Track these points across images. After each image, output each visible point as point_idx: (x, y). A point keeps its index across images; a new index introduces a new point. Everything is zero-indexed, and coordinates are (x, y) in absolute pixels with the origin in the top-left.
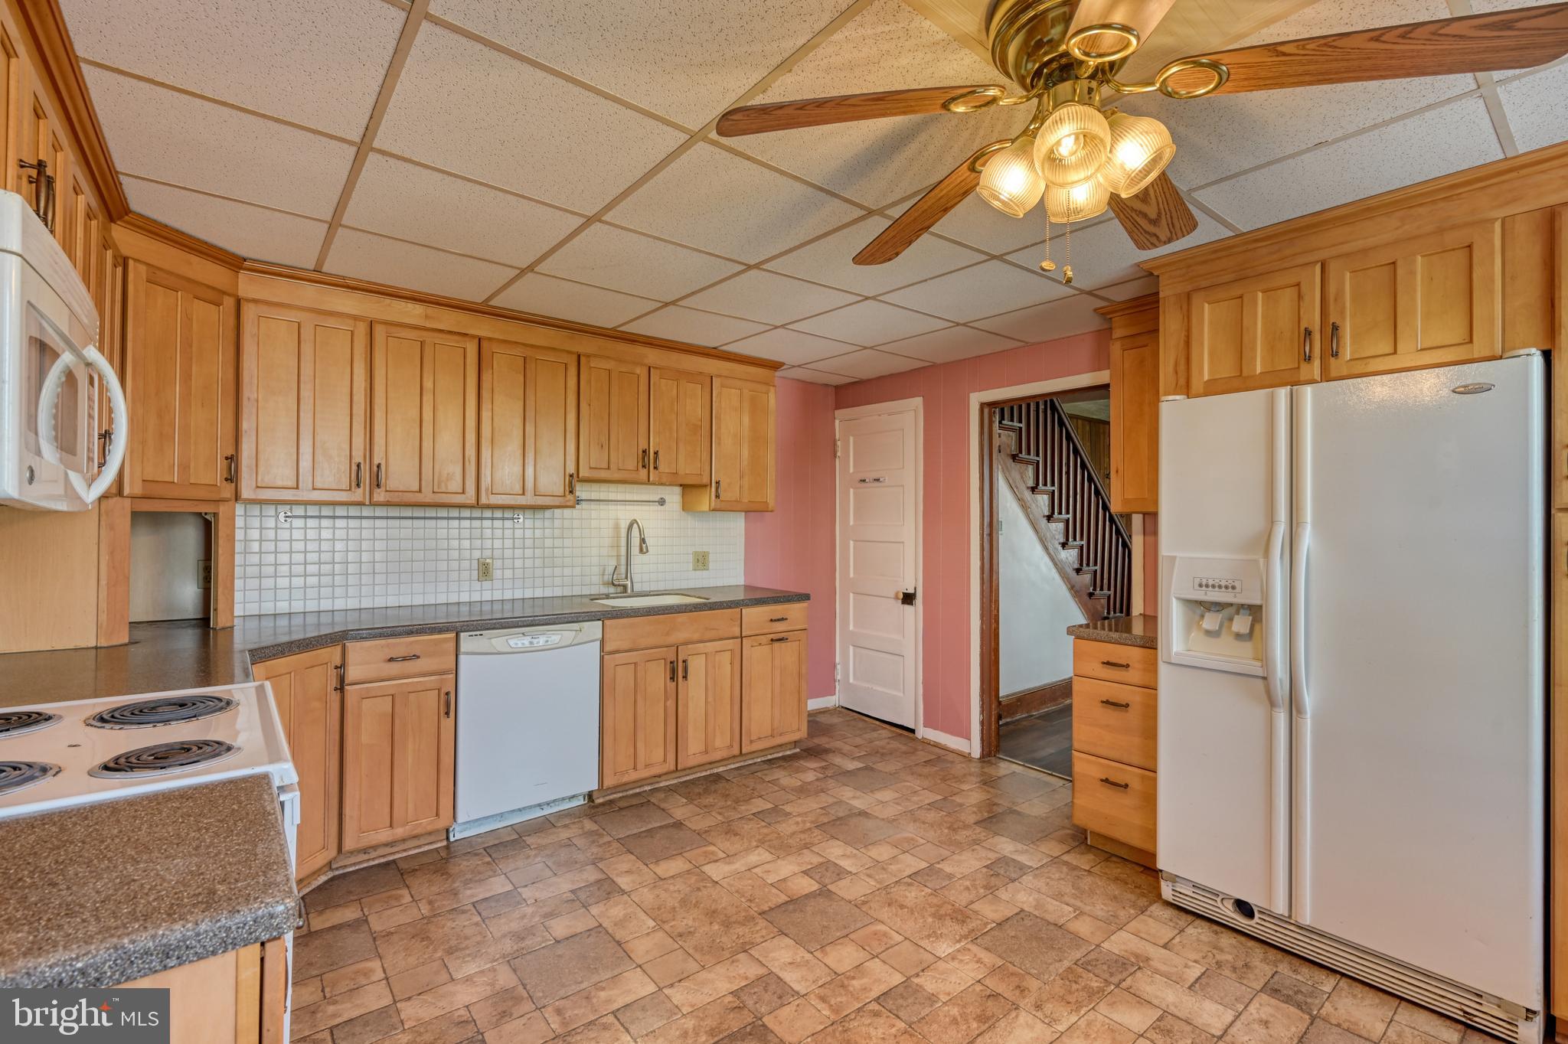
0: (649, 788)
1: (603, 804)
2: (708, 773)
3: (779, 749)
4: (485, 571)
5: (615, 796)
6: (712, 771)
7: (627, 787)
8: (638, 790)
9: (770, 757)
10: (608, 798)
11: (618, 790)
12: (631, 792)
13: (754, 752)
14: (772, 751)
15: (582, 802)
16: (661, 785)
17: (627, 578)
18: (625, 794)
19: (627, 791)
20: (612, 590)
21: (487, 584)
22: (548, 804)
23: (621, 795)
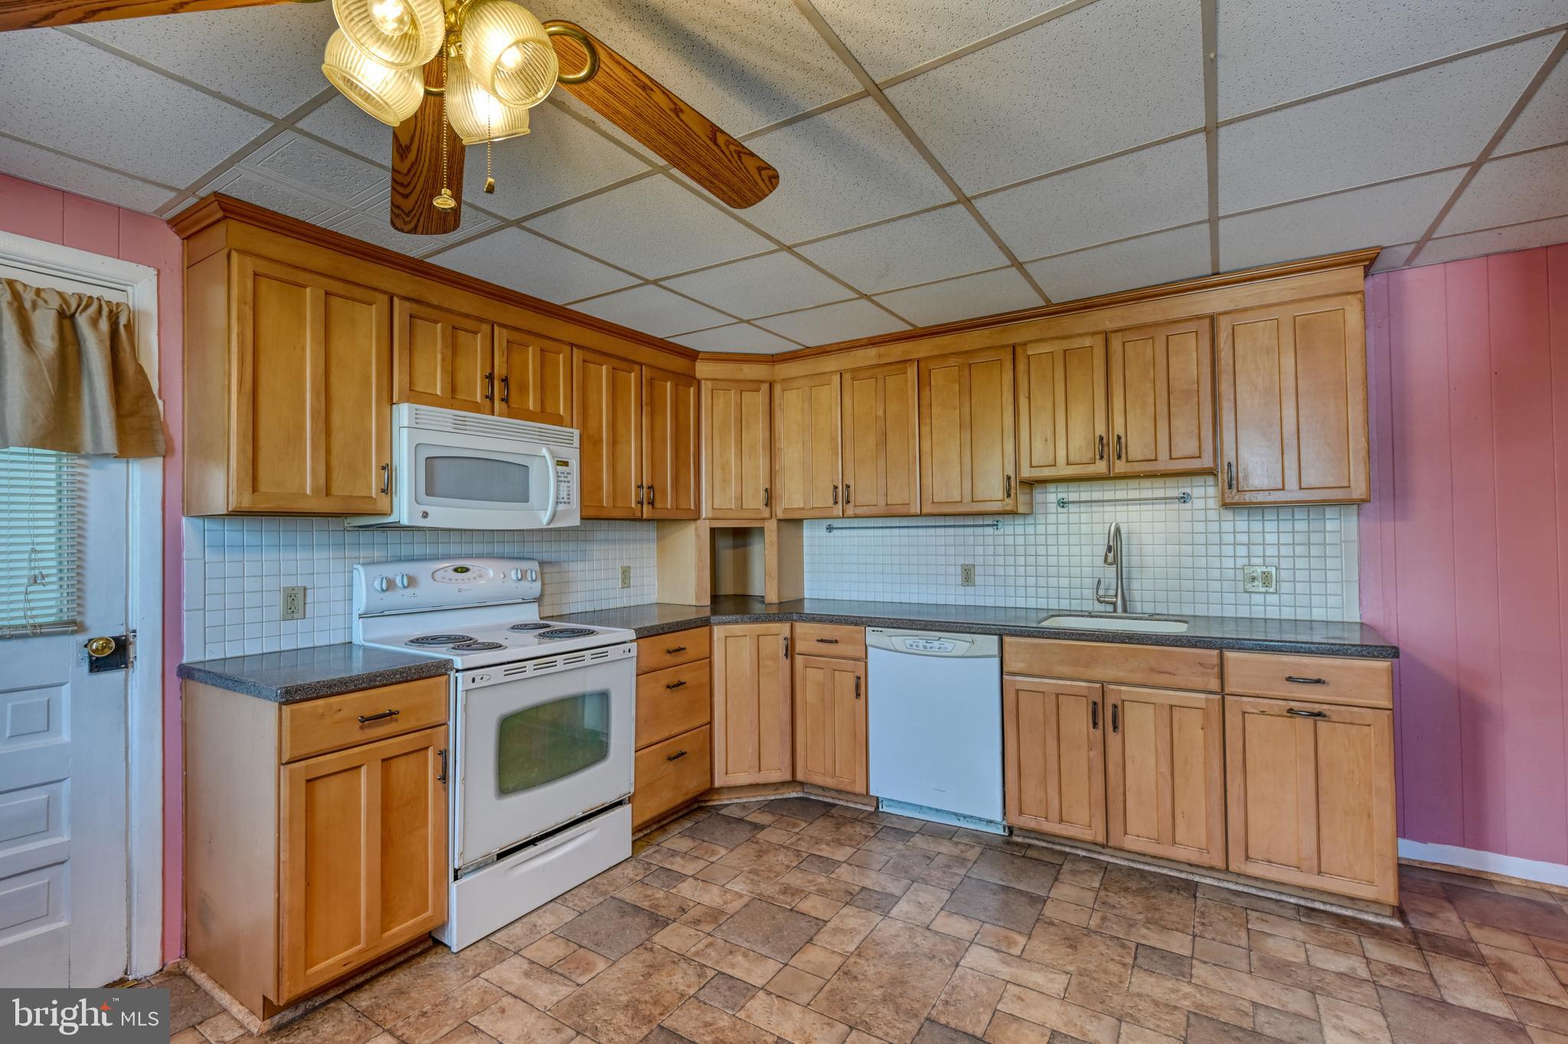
0: (1084, 854)
1: (1017, 844)
2: (1183, 876)
3: (1347, 903)
4: (968, 576)
5: (1037, 842)
6: (1190, 877)
7: (1058, 840)
8: (1068, 850)
9: (1318, 906)
10: (1028, 841)
11: (1043, 838)
12: (1058, 848)
13: (1283, 884)
14: (1326, 898)
15: (1001, 832)
16: (1102, 858)
17: (1116, 596)
18: (1050, 846)
19: (1054, 843)
20: (1100, 608)
21: (970, 590)
22: (965, 818)
23: (1045, 845)
